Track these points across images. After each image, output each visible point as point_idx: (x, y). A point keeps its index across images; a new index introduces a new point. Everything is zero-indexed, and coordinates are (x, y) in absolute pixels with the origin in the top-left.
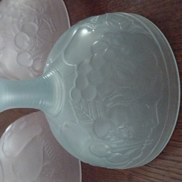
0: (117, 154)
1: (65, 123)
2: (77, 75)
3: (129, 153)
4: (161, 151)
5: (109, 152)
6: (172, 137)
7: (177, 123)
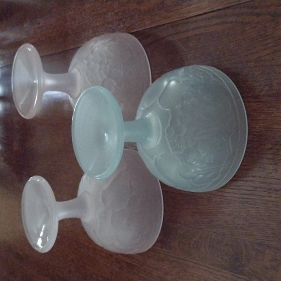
0: (201, 176)
2: (171, 117)
3: (209, 175)
4: (234, 175)
5: (195, 174)
6: (242, 163)
7: (246, 152)
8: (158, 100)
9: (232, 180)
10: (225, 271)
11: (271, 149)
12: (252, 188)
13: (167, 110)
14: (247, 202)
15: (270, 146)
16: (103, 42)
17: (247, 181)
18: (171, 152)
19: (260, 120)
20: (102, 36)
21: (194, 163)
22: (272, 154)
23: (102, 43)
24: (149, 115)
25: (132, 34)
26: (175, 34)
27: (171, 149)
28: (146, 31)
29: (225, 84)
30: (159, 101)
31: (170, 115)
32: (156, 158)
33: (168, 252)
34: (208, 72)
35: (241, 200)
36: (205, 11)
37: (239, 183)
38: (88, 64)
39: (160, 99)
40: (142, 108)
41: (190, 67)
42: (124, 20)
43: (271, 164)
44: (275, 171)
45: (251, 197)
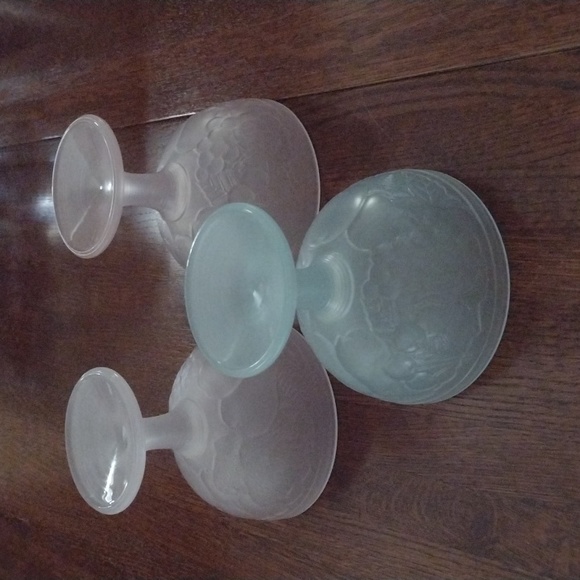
0: (421, 374)
1: (347, 333)
7: (505, 331)
8: (346, 232)
9: (477, 383)
10: (460, 552)
11: (553, 328)
12: (514, 399)
13: (364, 250)
14: (505, 423)
15: (552, 323)
16: (229, 115)
17: (506, 386)
18: (371, 329)
19: (534, 275)
20: (228, 104)
21: (413, 349)
22: (555, 337)
23: (229, 118)
24: (329, 259)
25: (282, 101)
26: (371, 108)
27: (370, 324)
28: (314, 97)
29: (471, 206)
30: (349, 233)
31: (370, 260)
32: (340, 339)
33: (344, 518)
34: (437, 184)
35: (493, 420)
36: (432, 70)
37: (490, 389)
38: (203, 158)
39: (350, 229)
40: (312, 246)
41: (404, 172)
42: (268, 74)
43: (553, 355)
44: (560, 369)
45: (513, 414)
